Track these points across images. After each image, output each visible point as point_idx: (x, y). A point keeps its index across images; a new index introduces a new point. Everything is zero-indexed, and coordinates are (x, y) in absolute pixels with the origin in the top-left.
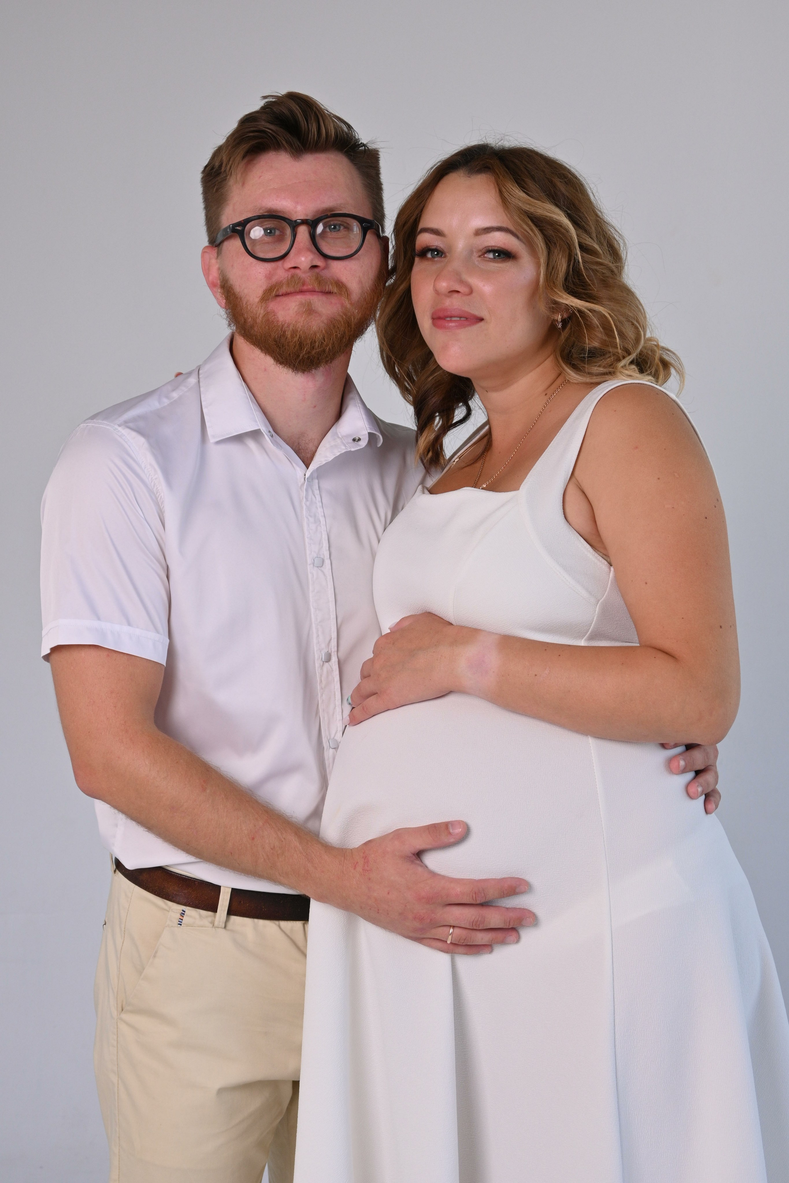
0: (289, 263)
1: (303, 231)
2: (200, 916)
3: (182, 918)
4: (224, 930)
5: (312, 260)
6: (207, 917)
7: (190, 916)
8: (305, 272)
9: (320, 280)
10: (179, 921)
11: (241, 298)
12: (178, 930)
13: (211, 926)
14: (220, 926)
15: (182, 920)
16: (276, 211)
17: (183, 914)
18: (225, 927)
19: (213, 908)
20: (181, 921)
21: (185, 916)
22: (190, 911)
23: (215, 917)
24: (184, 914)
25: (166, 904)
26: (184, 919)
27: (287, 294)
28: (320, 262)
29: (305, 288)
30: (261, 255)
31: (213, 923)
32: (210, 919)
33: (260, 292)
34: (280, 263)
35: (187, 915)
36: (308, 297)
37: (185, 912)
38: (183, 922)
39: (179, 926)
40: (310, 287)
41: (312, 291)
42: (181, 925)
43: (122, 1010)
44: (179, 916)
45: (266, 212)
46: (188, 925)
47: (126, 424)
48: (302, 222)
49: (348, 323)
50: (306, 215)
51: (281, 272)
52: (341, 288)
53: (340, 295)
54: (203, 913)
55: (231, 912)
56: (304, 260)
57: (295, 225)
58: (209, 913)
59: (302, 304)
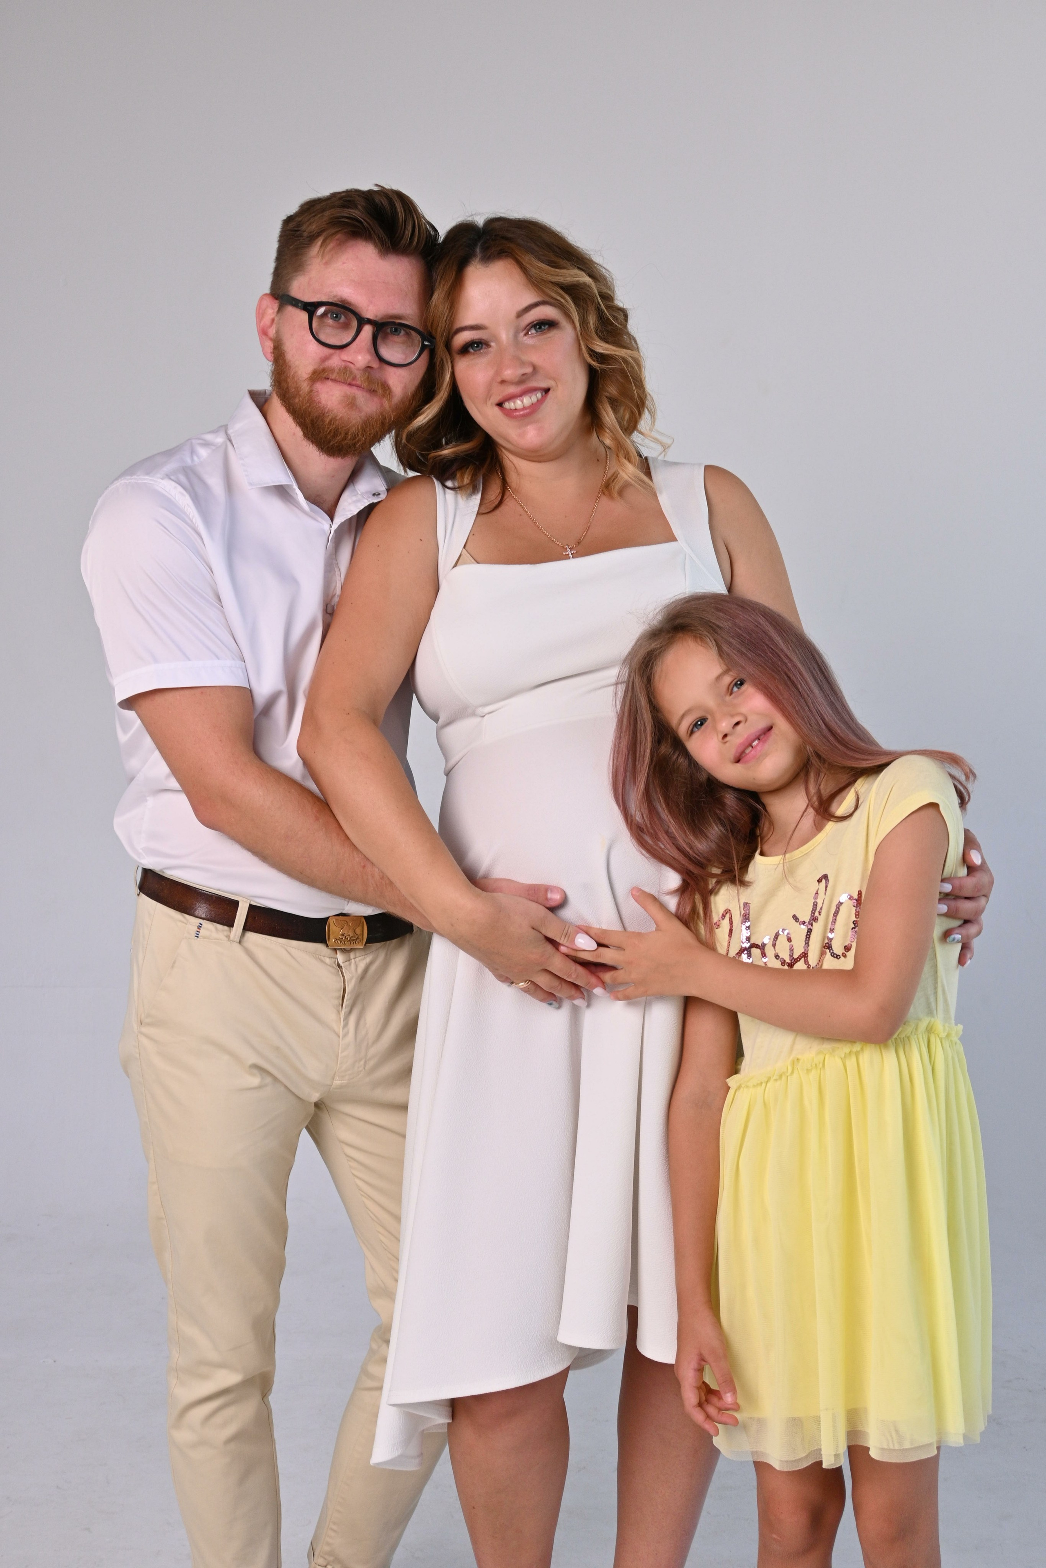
0: (346, 355)
1: (367, 330)
2: (216, 929)
3: (199, 930)
4: (239, 944)
5: (369, 362)
6: (223, 931)
7: (207, 929)
8: (358, 369)
9: (369, 380)
10: (196, 934)
12: (196, 942)
13: (227, 939)
14: (235, 940)
15: (199, 932)
16: (350, 303)
17: (199, 927)
18: (240, 942)
19: (230, 922)
20: (198, 933)
21: (202, 929)
22: (207, 924)
23: (230, 932)
24: (201, 927)
25: (182, 918)
26: (201, 931)
27: (335, 381)
28: (375, 364)
29: (354, 383)
30: (322, 338)
31: (228, 937)
32: (226, 933)
33: (310, 369)
34: (338, 352)
35: (204, 928)
36: (354, 390)
37: (202, 925)
38: (200, 934)
39: (196, 938)
40: (359, 383)
41: (358, 386)
42: (198, 937)
44: (196, 929)
45: (340, 301)
46: (204, 938)
48: (369, 321)
49: (383, 424)
50: (376, 317)
51: (336, 360)
52: (386, 389)
53: (383, 396)
54: (219, 926)
55: (247, 928)
56: (360, 358)
57: (362, 322)
58: (226, 928)
59: (346, 396)
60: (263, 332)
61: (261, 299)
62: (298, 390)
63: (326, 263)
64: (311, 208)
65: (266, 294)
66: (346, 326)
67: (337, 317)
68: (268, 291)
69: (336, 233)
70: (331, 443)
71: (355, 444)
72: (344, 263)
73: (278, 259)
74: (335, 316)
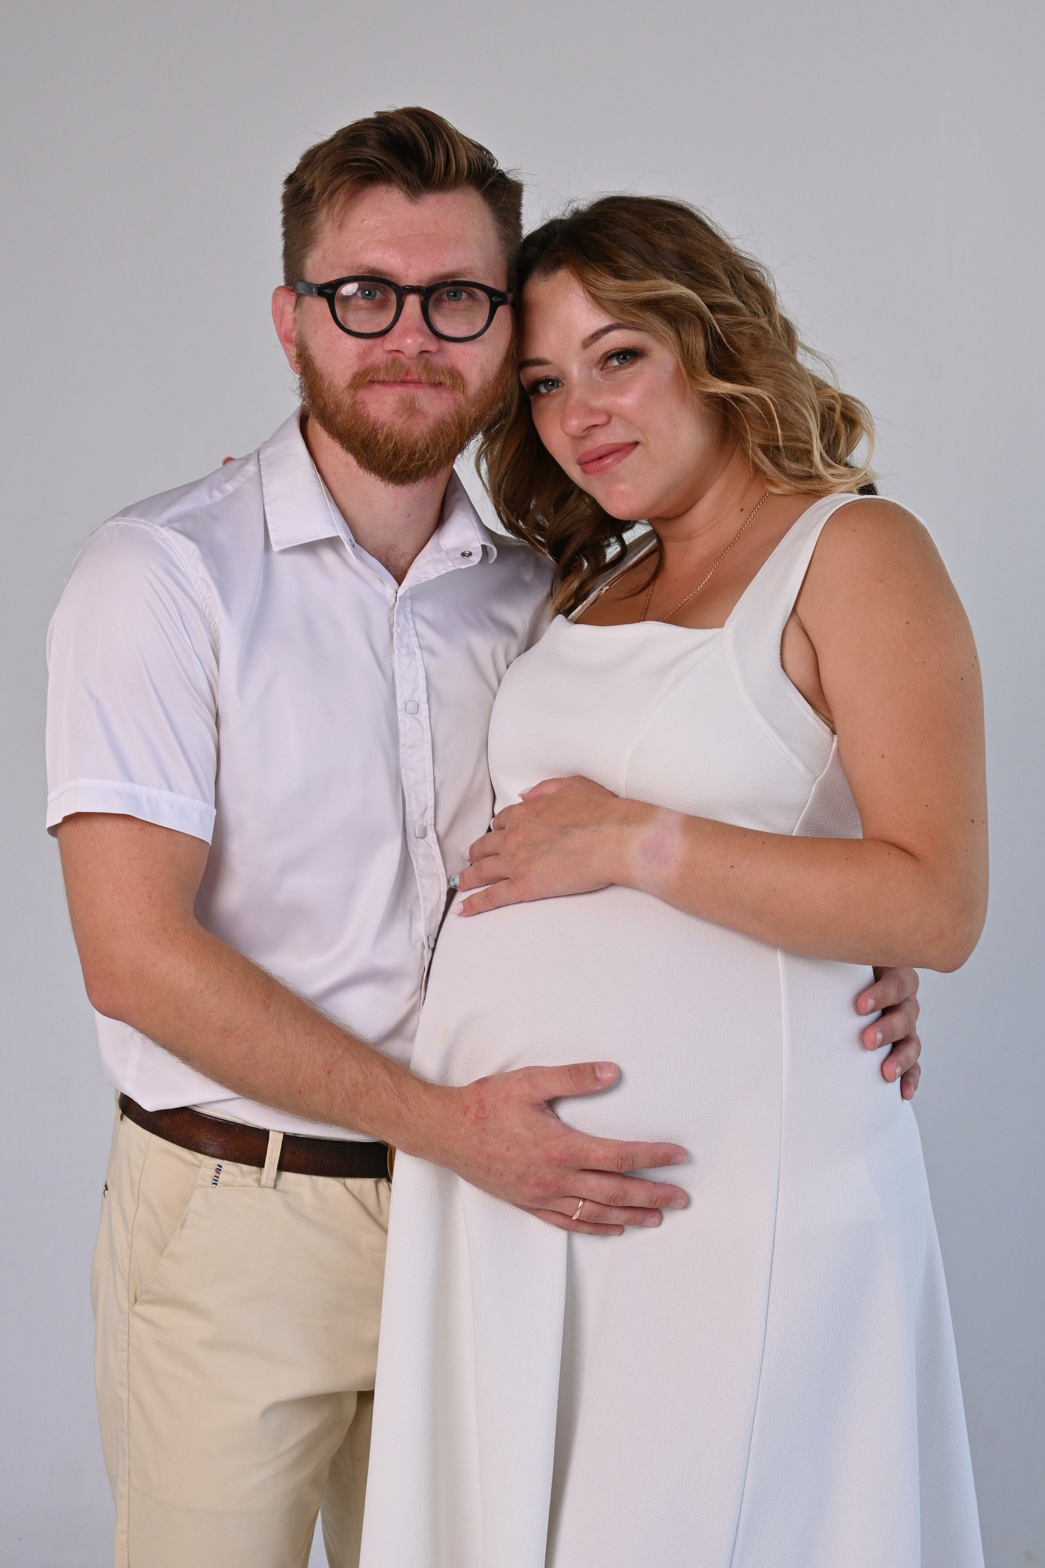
0: (390, 343)
1: (413, 302)
2: (241, 1172)
3: (217, 1175)
4: (273, 1190)
5: (424, 344)
6: (251, 1173)
7: (228, 1173)
8: (410, 358)
9: (428, 368)
10: (214, 1180)
11: (322, 377)
12: (212, 1191)
13: (257, 1185)
14: (268, 1185)
15: (218, 1177)
16: (380, 272)
17: (219, 1170)
18: (275, 1187)
19: (259, 1161)
20: (217, 1179)
21: (221, 1173)
22: (227, 1165)
23: (261, 1174)
24: (220, 1170)
25: (196, 1158)
26: (221, 1176)
27: (384, 383)
28: (431, 345)
29: (409, 378)
30: (354, 328)
31: (258, 1181)
32: (255, 1176)
33: (348, 374)
34: (378, 341)
35: (224, 1172)
36: (411, 391)
37: (221, 1167)
38: (219, 1180)
39: (214, 1185)
40: (415, 377)
41: (418, 383)
42: (216, 1184)
43: (136, 1302)
44: (214, 1173)
45: (369, 272)
46: (225, 1185)
47: (169, 524)
48: (413, 290)
49: (461, 426)
50: (420, 282)
51: (379, 353)
52: (456, 378)
53: (454, 387)
54: (246, 1168)
55: (283, 1166)
56: (409, 341)
57: (402, 292)
58: (254, 1168)
59: (402, 400)
60: (286, 339)
61: (275, 296)
62: (338, 405)
63: (340, 226)
64: (311, 159)
65: (280, 288)
66: (382, 305)
67: (370, 294)
68: (283, 283)
69: (344, 182)
70: (394, 469)
71: (426, 464)
72: (363, 221)
73: (287, 235)
74: (367, 292)
